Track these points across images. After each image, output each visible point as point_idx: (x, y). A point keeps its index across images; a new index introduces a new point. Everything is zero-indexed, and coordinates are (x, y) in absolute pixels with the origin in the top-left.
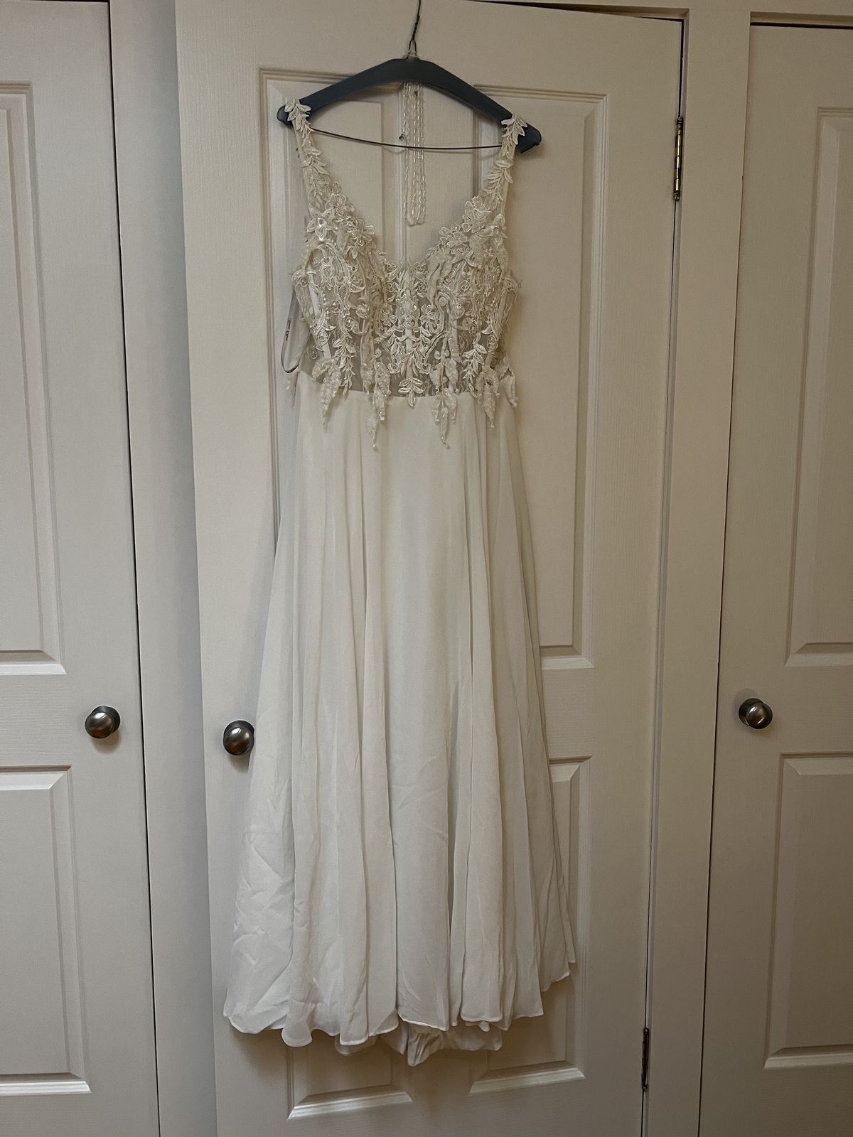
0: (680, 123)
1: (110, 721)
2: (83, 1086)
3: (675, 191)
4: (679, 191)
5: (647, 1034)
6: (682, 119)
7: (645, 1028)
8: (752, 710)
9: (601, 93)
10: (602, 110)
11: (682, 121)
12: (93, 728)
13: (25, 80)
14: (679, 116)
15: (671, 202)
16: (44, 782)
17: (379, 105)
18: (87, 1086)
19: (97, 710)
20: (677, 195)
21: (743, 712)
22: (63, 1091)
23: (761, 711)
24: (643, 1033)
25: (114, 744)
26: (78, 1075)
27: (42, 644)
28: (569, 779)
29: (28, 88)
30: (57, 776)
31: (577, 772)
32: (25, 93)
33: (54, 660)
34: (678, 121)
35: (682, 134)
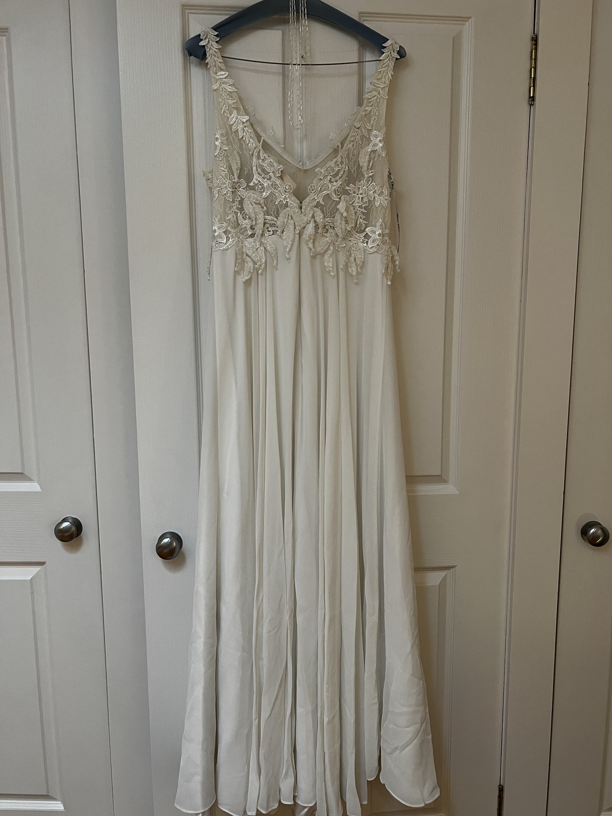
0: (535, 40)
1: (74, 528)
2: (59, 805)
3: (530, 97)
4: (533, 97)
5: (501, 790)
6: (537, 36)
7: (500, 785)
8: (592, 531)
9: (467, 16)
10: (468, 29)
11: (536, 38)
12: (60, 534)
13: (4, 25)
14: (534, 33)
15: (526, 106)
16: (26, 574)
17: (281, 31)
18: (62, 805)
19: (65, 520)
20: (532, 99)
21: (584, 532)
22: (44, 808)
23: (600, 531)
24: (498, 790)
25: (78, 546)
26: (55, 797)
27: (23, 467)
28: (438, 584)
29: (7, 32)
30: (35, 570)
31: (445, 577)
32: (5, 36)
33: (33, 480)
34: (533, 38)
35: (536, 49)
